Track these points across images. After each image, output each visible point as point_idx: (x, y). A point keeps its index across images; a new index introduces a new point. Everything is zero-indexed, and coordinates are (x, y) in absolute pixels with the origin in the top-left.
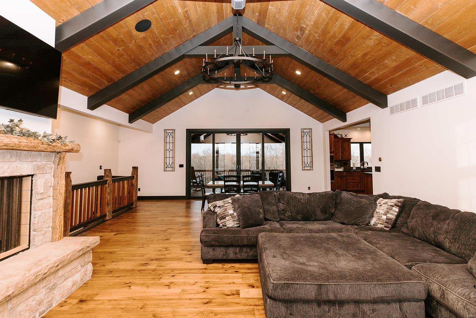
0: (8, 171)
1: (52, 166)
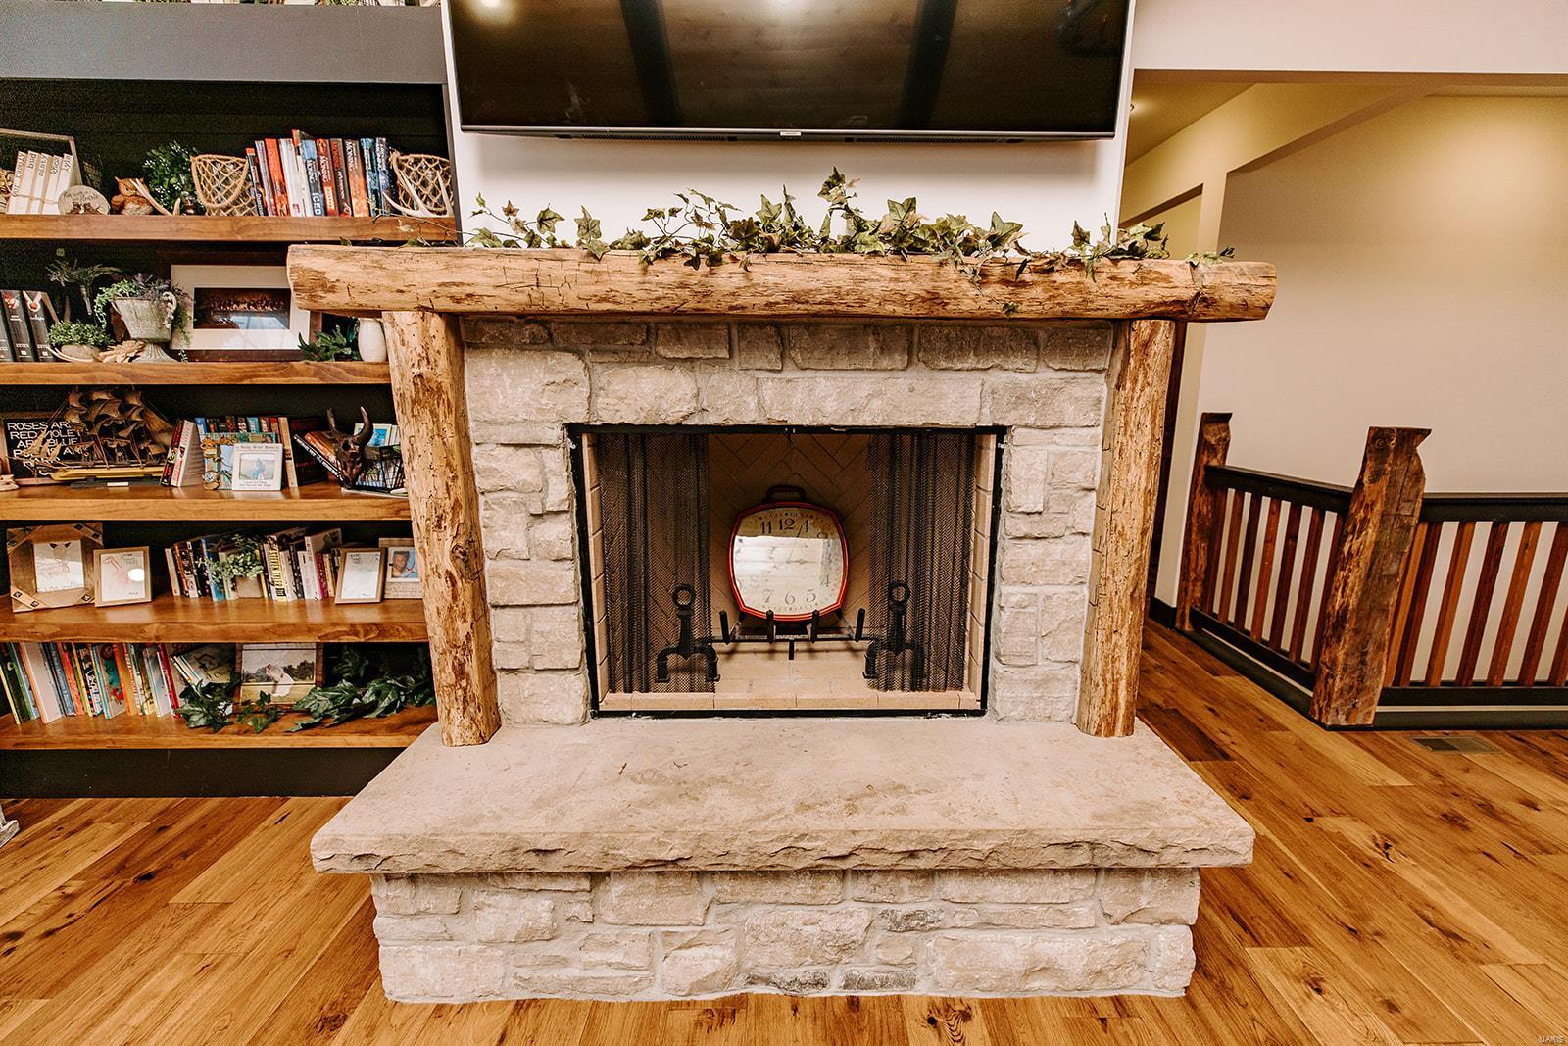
0: (876, 404)
1: (1097, 395)
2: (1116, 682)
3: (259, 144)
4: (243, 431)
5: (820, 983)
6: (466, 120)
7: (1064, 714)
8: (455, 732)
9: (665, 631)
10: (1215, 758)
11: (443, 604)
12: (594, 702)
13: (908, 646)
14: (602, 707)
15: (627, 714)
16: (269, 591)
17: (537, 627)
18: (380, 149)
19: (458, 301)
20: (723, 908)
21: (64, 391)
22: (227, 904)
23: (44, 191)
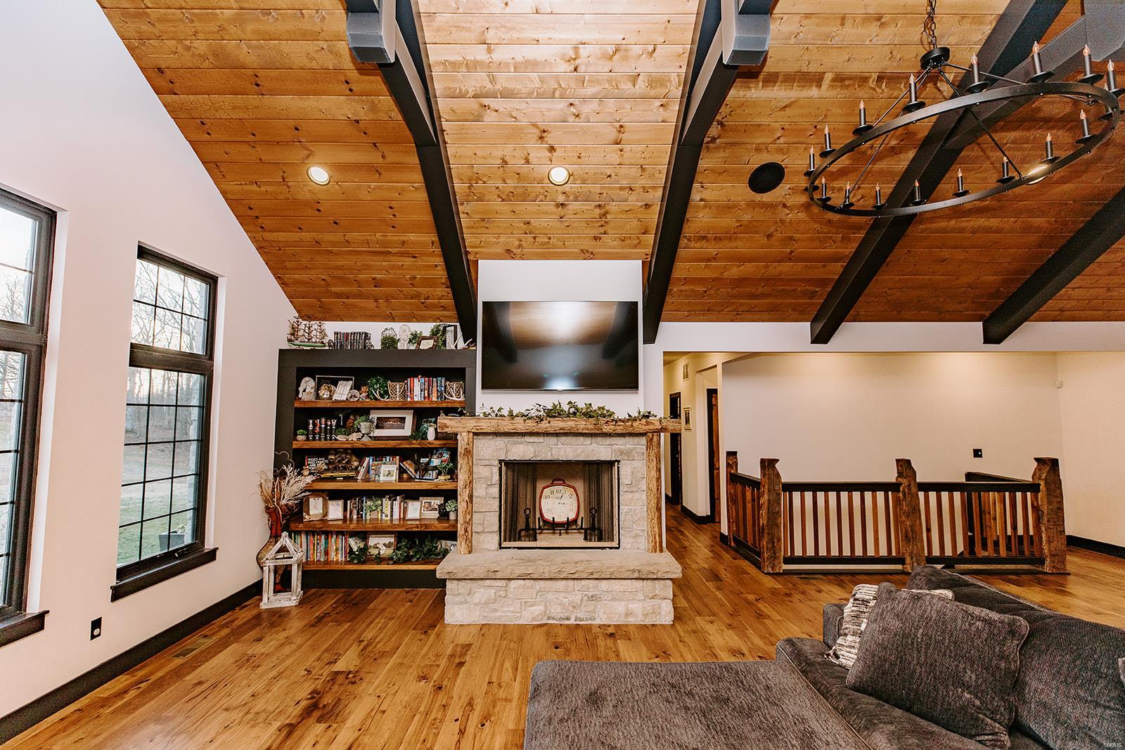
0: (583, 454)
1: (643, 451)
3: (409, 380)
4: (384, 461)
5: (568, 619)
6: (484, 387)
7: (643, 548)
8: (462, 549)
9: (521, 524)
10: (717, 581)
11: (464, 510)
12: (500, 544)
13: (596, 529)
14: (502, 546)
15: (510, 548)
16: (381, 516)
17: (486, 519)
18: (443, 380)
19: (477, 430)
20: (541, 593)
21: (333, 449)
22: (385, 609)
23: (343, 392)
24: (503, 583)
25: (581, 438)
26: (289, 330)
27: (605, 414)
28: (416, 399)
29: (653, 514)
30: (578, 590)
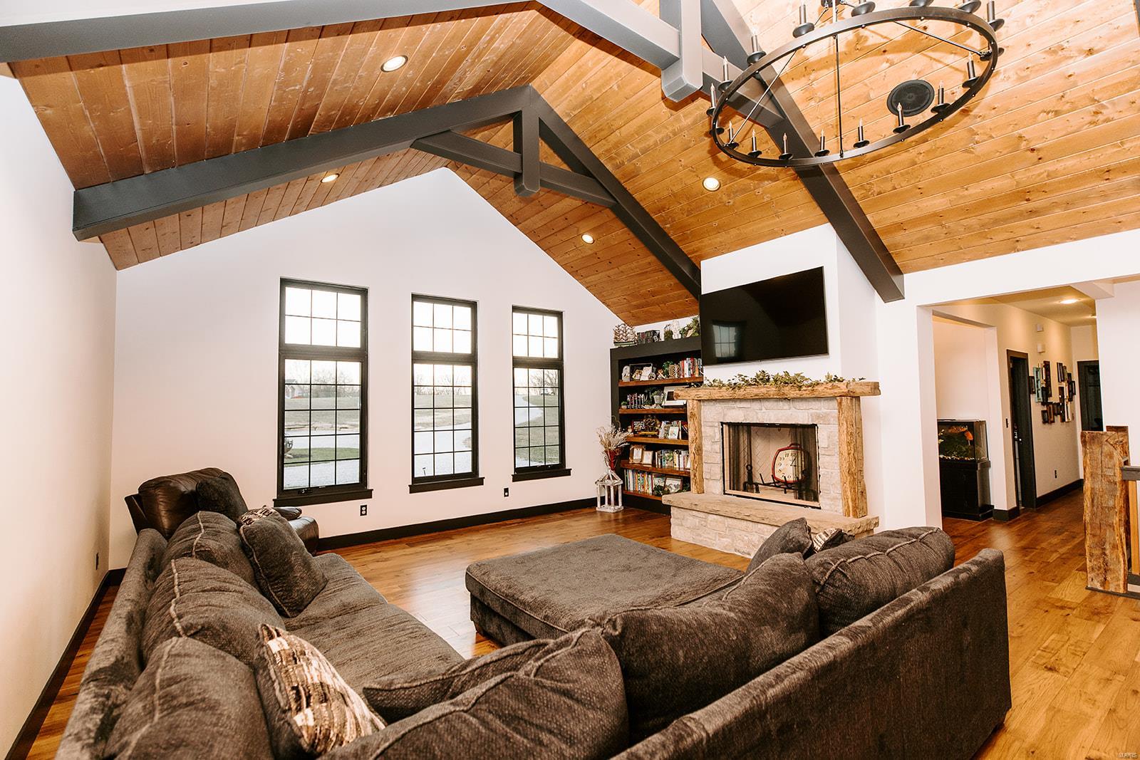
2: (848, 499)
3: (681, 361)
9: (744, 478)
12: (724, 490)
14: (726, 492)
15: (731, 495)
16: (673, 464)
17: (713, 469)
18: (692, 361)
21: (644, 415)
23: (646, 374)
24: (702, 515)
25: (781, 403)
26: (614, 336)
27: (796, 382)
28: (685, 377)
29: (845, 478)
30: (756, 532)
